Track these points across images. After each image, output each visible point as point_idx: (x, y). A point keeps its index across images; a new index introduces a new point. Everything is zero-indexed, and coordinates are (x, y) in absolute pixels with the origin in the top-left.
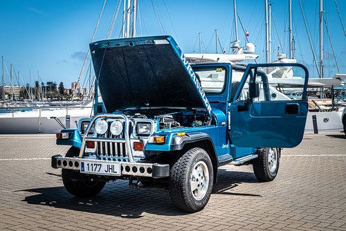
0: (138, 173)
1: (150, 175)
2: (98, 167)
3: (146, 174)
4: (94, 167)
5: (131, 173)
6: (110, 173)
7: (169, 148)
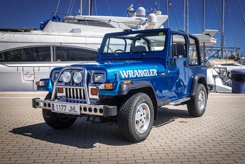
0: (93, 113)
1: (102, 114)
2: (64, 108)
3: (98, 113)
4: (61, 107)
5: (87, 112)
6: (72, 112)
7: (117, 93)
